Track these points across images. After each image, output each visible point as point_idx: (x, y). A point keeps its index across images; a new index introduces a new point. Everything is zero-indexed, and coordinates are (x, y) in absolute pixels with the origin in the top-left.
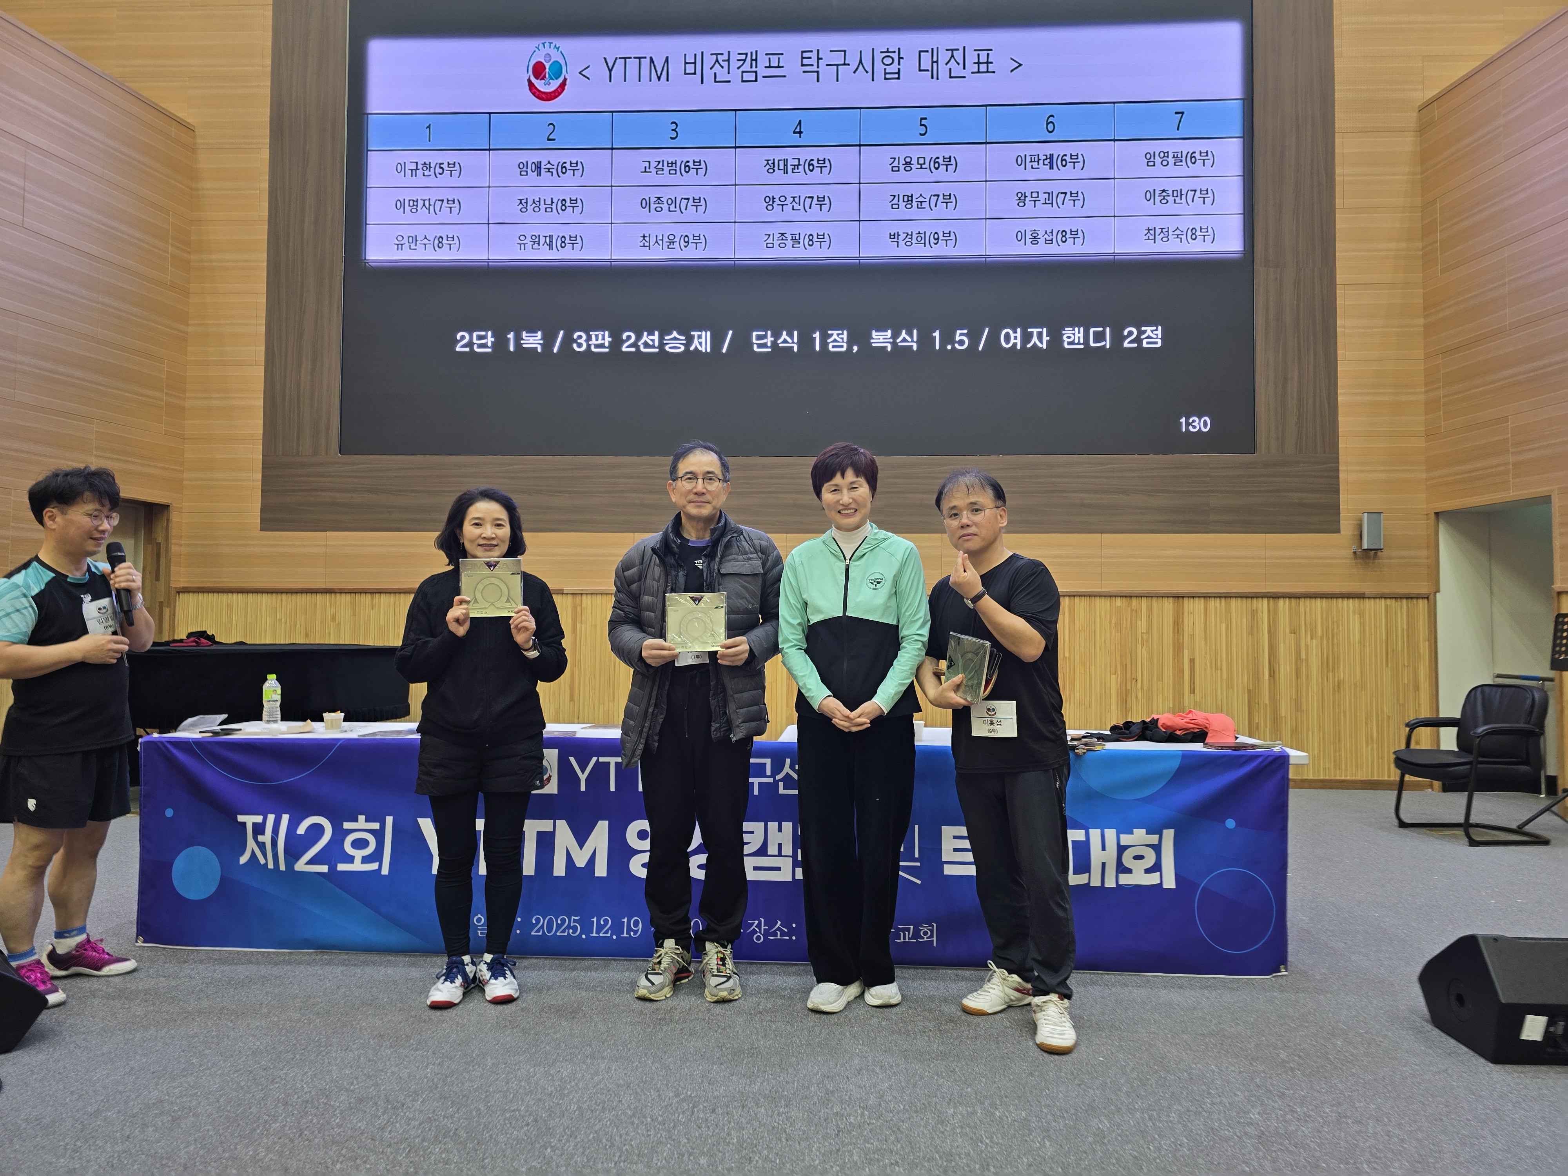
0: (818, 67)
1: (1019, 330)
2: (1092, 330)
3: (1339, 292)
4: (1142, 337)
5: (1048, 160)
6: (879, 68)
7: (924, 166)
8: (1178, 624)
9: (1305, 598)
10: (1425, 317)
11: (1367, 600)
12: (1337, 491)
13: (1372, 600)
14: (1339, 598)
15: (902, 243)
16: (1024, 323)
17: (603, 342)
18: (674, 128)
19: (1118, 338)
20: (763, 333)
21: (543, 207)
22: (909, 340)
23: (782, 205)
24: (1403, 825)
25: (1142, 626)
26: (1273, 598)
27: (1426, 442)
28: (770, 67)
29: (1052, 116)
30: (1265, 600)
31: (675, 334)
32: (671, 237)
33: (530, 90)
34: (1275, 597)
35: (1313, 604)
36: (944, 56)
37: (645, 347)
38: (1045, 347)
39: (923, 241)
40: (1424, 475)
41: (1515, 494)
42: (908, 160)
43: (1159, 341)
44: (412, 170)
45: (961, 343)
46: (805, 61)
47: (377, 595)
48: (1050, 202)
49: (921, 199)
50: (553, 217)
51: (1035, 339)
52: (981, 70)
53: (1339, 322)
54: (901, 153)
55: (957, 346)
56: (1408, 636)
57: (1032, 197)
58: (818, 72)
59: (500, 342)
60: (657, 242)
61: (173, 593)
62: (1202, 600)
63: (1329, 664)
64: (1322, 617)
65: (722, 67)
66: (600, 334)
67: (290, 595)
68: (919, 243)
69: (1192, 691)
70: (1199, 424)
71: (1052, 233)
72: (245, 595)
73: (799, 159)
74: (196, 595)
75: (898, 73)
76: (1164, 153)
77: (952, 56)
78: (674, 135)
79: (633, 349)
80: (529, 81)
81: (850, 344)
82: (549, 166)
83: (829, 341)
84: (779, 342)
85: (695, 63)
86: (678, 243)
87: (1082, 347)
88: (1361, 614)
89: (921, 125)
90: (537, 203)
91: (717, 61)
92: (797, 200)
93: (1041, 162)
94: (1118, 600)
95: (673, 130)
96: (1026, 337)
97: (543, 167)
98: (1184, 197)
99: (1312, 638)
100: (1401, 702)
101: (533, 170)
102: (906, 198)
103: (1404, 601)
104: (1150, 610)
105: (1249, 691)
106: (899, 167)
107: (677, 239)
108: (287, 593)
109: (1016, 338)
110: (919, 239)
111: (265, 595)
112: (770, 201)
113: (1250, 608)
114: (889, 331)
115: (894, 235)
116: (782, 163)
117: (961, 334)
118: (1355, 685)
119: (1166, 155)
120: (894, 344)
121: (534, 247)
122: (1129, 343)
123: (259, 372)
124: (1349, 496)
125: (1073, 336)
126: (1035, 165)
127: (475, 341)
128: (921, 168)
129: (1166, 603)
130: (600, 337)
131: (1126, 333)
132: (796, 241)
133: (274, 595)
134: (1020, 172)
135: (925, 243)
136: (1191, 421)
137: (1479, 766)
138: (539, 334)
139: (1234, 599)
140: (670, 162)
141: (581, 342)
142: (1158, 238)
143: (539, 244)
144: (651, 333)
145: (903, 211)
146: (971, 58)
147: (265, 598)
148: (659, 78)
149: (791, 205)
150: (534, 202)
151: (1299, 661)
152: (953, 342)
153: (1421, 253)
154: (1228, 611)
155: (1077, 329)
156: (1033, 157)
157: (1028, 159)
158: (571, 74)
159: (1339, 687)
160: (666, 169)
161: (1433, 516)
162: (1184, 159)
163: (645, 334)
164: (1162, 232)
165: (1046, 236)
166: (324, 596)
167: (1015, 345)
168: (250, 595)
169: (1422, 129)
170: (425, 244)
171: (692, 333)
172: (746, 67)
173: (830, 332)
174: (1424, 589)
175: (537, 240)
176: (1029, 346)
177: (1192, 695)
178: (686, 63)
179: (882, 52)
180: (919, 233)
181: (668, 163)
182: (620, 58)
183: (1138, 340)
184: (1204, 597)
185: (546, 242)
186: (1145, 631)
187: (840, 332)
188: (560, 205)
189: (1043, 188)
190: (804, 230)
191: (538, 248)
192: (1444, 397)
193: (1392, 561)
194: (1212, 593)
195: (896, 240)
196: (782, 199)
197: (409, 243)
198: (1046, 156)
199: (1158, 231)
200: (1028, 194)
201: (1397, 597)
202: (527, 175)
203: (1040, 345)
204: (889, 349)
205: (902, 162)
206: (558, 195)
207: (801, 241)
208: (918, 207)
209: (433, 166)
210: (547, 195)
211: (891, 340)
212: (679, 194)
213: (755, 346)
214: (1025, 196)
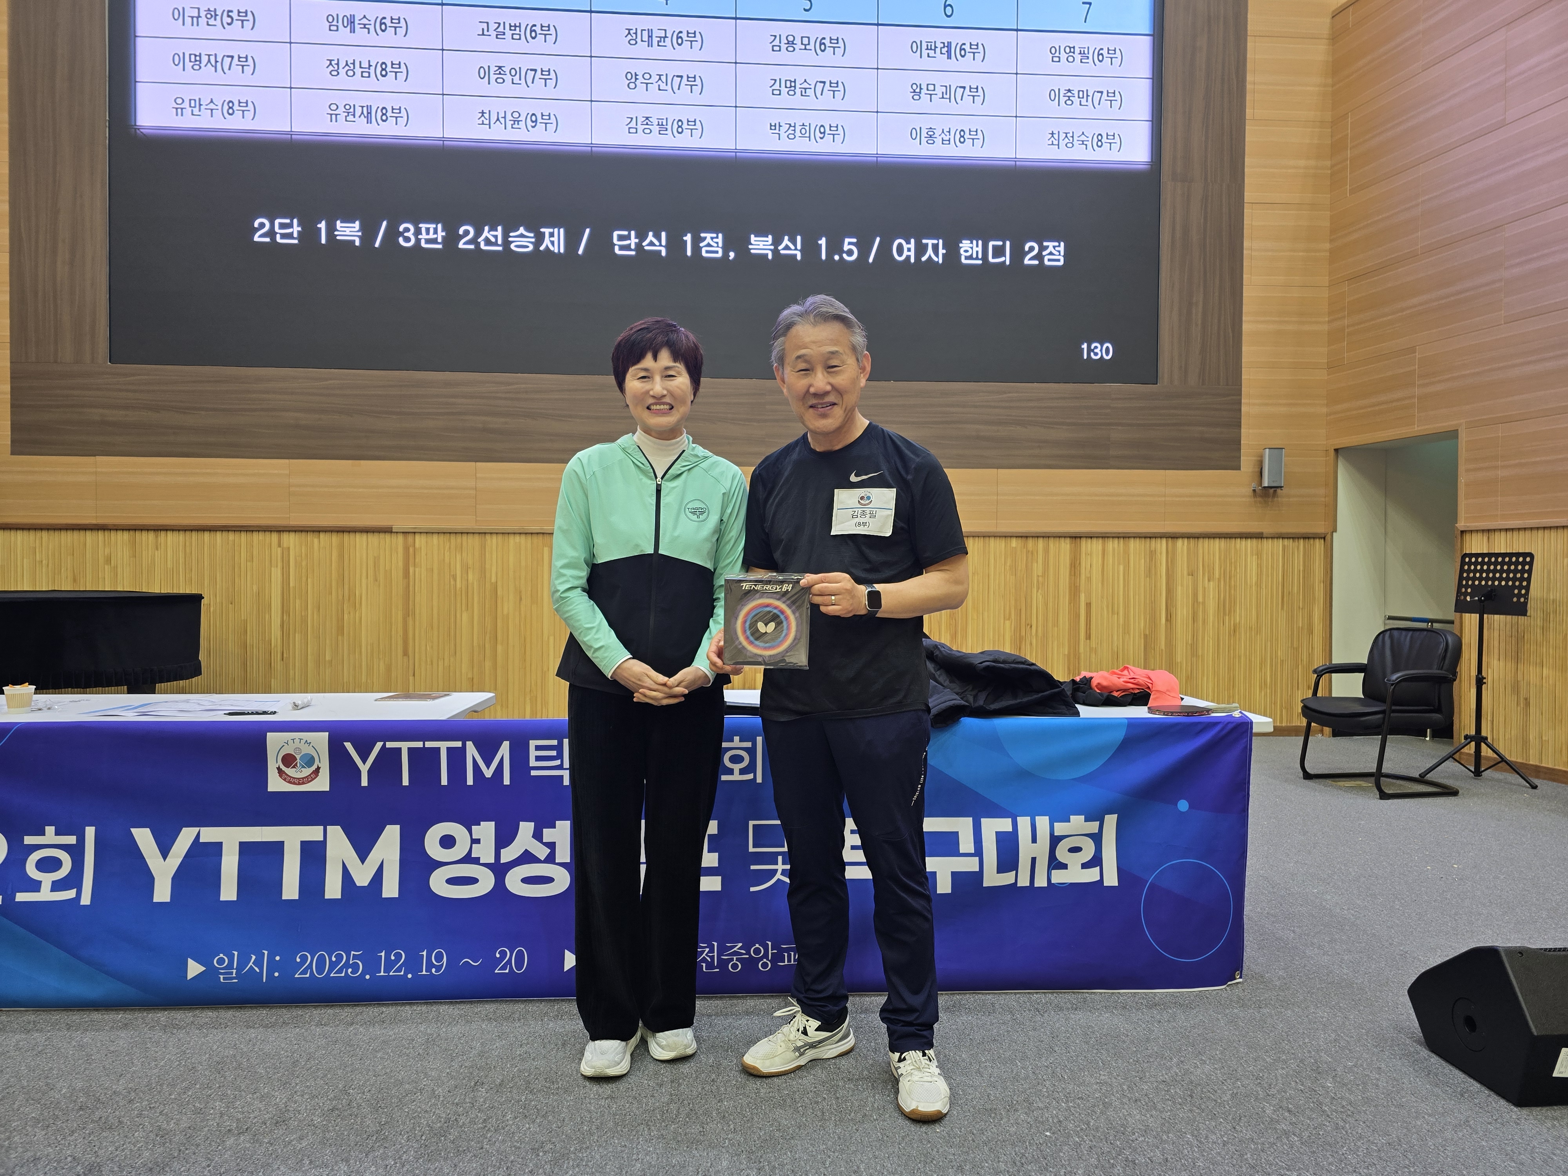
1: (913, 241)
2: (991, 244)
3: (1247, 211)
4: (1044, 253)
5: (946, 49)
7: (808, 47)
8: (1075, 566)
9: (1203, 538)
10: (1331, 241)
11: (1265, 540)
12: (1239, 426)
13: (1270, 540)
14: (1238, 538)
15: (784, 136)
16: (917, 233)
17: (435, 236)
19: (1018, 253)
20: (626, 233)
21: (358, 71)
22: (791, 248)
23: (647, 84)
24: (1307, 776)
25: (1038, 568)
26: (1172, 538)
27: (1328, 375)
30: (1164, 541)
31: (522, 230)
32: (516, 115)
34: (1174, 537)
35: (1212, 545)
37: (486, 245)
38: (941, 261)
39: (807, 135)
40: (1324, 410)
41: (1419, 428)
42: (791, 38)
43: (1062, 259)
44: (192, 17)
45: (850, 252)
47: (163, 533)
48: (948, 96)
49: (805, 85)
50: (371, 83)
51: (930, 251)
53: (1246, 244)
54: (784, 30)
55: (845, 256)
56: (1304, 577)
57: (928, 90)
59: (309, 233)
60: (498, 119)
62: (1100, 540)
63: (1226, 608)
64: (1220, 558)
66: (432, 226)
67: (51, 532)
68: (802, 136)
69: (1088, 637)
70: (1101, 350)
71: (949, 132)
73: (665, 30)
76: (1070, 48)
79: (472, 247)
81: (726, 249)
82: (364, 21)
83: (701, 245)
84: (644, 244)
86: (524, 122)
87: (980, 262)
88: (1259, 555)
90: (351, 66)
92: (663, 78)
93: (938, 50)
94: (1014, 540)
96: (921, 249)
97: (357, 22)
98: (1090, 99)
99: (1209, 581)
100: (1295, 646)
101: (346, 25)
102: (788, 83)
103: (1302, 541)
104: (1046, 551)
105: (1146, 636)
106: (780, 46)
107: (522, 118)
108: (48, 529)
109: (909, 250)
110: (803, 131)
111: (19, 533)
112: (633, 79)
113: (1148, 549)
114: (770, 237)
115: (775, 126)
116: (645, 34)
117: (850, 243)
118: (1251, 628)
119: (1072, 50)
120: (775, 252)
121: (348, 119)
122: (1030, 259)
124: (1251, 431)
125: (970, 250)
126: (932, 53)
127: (277, 229)
128: (805, 49)
129: (1063, 544)
130: (432, 231)
131: (1026, 248)
132: (662, 127)
133: (32, 533)
134: (914, 60)
135: (809, 137)
136: (1092, 348)
137: (1392, 715)
138: (357, 224)
139: (1132, 539)
140: (513, 24)
141: (408, 234)
142: (1062, 144)
143: (354, 115)
144: (493, 228)
145: (785, 99)
147: (20, 536)
149: (657, 85)
150: (347, 64)
151: (1196, 604)
152: (841, 252)
153: (1329, 172)
154: (1126, 553)
155: (975, 242)
156: (929, 44)
157: (924, 46)
159: (1235, 631)
160: (509, 33)
161: (1332, 453)
162: (1090, 56)
163: (487, 228)
164: (1066, 136)
165: (943, 135)
166: (95, 533)
167: (908, 257)
168: (2, 532)
169: (1335, 38)
170: (212, 110)
171: (542, 230)
173: (703, 235)
174: (1320, 529)
175: (352, 110)
177: (1088, 641)
180: (803, 125)
181: (511, 26)
183: (1039, 257)
184: (1102, 537)
185: (362, 113)
186: (1040, 574)
187: (715, 235)
188: (379, 69)
189: (940, 80)
190: (672, 114)
191: (354, 120)
192: (1348, 326)
193: (1291, 499)
194: (1111, 533)
195: (777, 131)
196: (647, 76)
197: (190, 107)
198: (944, 43)
199: (1062, 136)
200: (924, 87)
201: (1295, 537)
202: (337, 30)
203: (935, 259)
204: (770, 257)
205: (784, 41)
206: (377, 57)
207: (669, 127)
208: (802, 95)
209: (219, 13)
210: (363, 56)
211: (772, 247)
212: (525, 63)
213: (617, 248)
214: (921, 89)
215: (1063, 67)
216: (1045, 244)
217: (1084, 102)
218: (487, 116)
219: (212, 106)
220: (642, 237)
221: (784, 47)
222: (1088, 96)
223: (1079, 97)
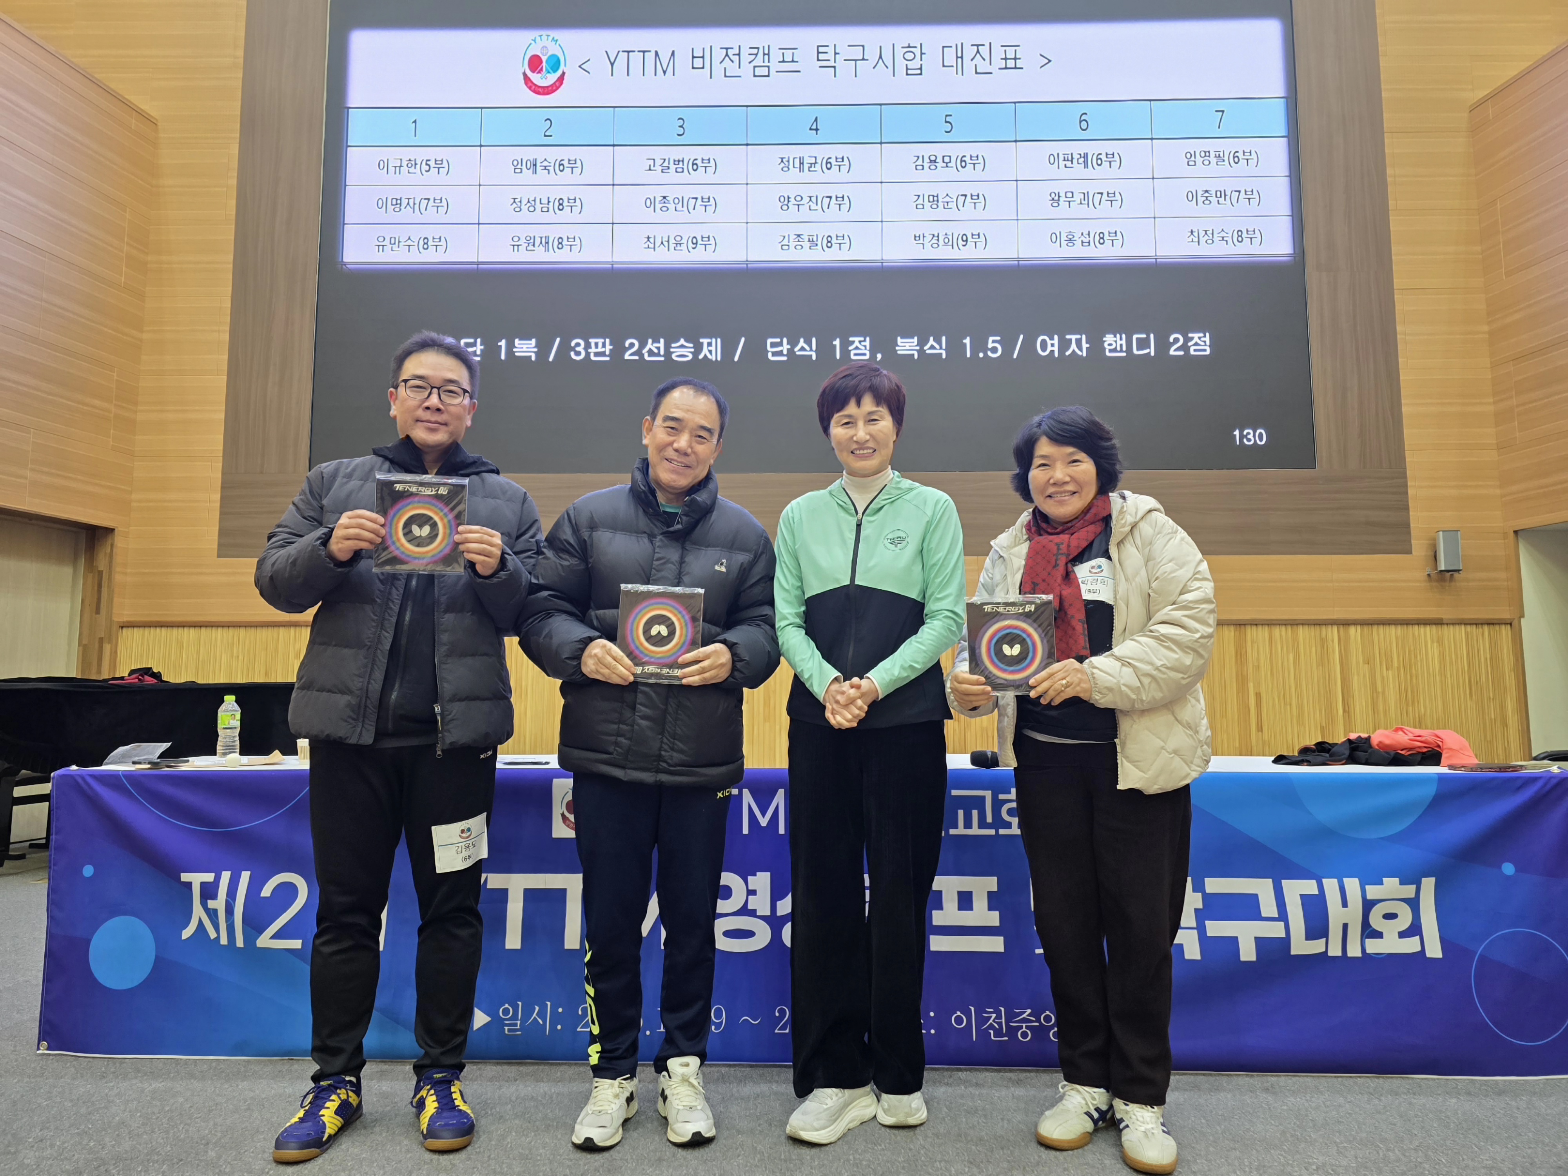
0: (835, 62)
1: (1056, 337)
2: (1135, 337)
3: (1397, 297)
4: (1190, 344)
5: (1083, 159)
6: (901, 64)
7: (949, 165)
8: (1241, 653)
9: (1378, 624)
10: (1489, 323)
11: (1445, 626)
12: (1407, 508)
13: (1452, 626)
14: (1415, 624)
15: (928, 245)
16: (1061, 330)
18: (681, 124)
19: (1163, 345)
20: (778, 340)
21: (538, 206)
22: (936, 348)
23: (798, 205)
26: (1343, 624)
27: (1499, 455)
28: (783, 61)
29: (1086, 114)
30: (1335, 628)
31: (682, 342)
32: (678, 238)
33: (526, 84)
34: (1346, 623)
35: (1388, 631)
36: (970, 52)
37: (649, 356)
38: (1085, 355)
39: (950, 243)
40: (1498, 492)
42: (933, 158)
43: (1208, 349)
44: (395, 167)
45: (994, 350)
46: (821, 56)
48: (1086, 202)
49: (947, 199)
50: (549, 217)
51: (1074, 346)
52: (1008, 66)
53: (1399, 328)
54: (927, 150)
55: (989, 353)
56: (1492, 666)
57: (1066, 197)
58: (834, 67)
59: (491, 351)
60: (662, 243)
61: (115, 628)
62: (1267, 628)
63: (1408, 697)
64: (1397, 646)
65: (732, 61)
66: (600, 341)
67: (249, 629)
68: (946, 244)
69: (1260, 729)
70: (1254, 436)
71: (1089, 235)
72: (198, 629)
73: (816, 157)
74: (141, 629)
75: (921, 69)
76: (1205, 152)
77: (978, 52)
78: (681, 131)
79: (636, 358)
80: (525, 74)
81: (873, 352)
82: (545, 163)
83: (850, 348)
84: (796, 349)
85: (703, 57)
86: (685, 244)
87: (1124, 354)
88: (1440, 641)
89: (946, 122)
90: (532, 203)
91: (727, 55)
92: (814, 199)
93: (1075, 161)
95: (680, 127)
96: (1064, 344)
97: (538, 165)
98: (1228, 198)
99: (1387, 669)
101: (528, 167)
102: (931, 198)
103: (1486, 627)
105: (1322, 728)
106: (923, 166)
107: (684, 241)
108: (246, 627)
109: (1053, 345)
110: (946, 240)
111: (220, 630)
112: (785, 201)
113: (1318, 637)
114: (916, 338)
115: (919, 237)
116: (797, 161)
117: (994, 342)
119: (1207, 154)
120: (921, 352)
121: (529, 248)
122: (1175, 350)
123: (222, 381)
124: (1420, 514)
125: (1114, 343)
126: (1069, 164)
128: (947, 166)
129: (1227, 631)
130: (600, 345)
131: (1171, 340)
132: (813, 243)
133: (231, 630)
134: (1052, 171)
135: (952, 245)
136: (1245, 433)
138: (533, 341)
139: (1301, 626)
140: (677, 159)
141: (579, 349)
142: (1203, 240)
143: (534, 246)
144: (656, 340)
145: (929, 212)
146: (998, 53)
147: (220, 633)
148: (665, 72)
149: (808, 205)
150: (529, 202)
151: (1375, 693)
152: (985, 349)
153: (1481, 256)
154: (1296, 640)
155: (1118, 336)
156: (1066, 156)
157: (1061, 157)
158: (569, 68)
160: (673, 167)
161: (1512, 534)
162: (1226, 158)
163: (650, 341)
164: (1206, 234)
165: (1082, 238)
166: (287, 629)
167: (1052, 351)
168: (203, 629)
169: (1474, 131)
170: (409, 246)
171: (701, 340)
172: (759, 61)
173: (851, 339)
174: (1506, 615)
175: (532, 241)
176: (1068, 353)
178: (693, 57)
179: (903, 47)
180: (946, 235)
181: (675, 161)
182: (623, 51)
183: (1185, 347)
184: (1268, 625)
185: (541, 243)
187: (862, 339)
188: (557, 204)
189: (1078, 188)
190: (821, 231)
191: (533, 249)
192: (1518, 406)
193: (1470, 584)
194: (1277, 620)
195: (921, 241)
196: (799, 198)
197: (391, 244)
198: (1080, 154)
199: (1202, 233)
200: (1062, 195)
201: (1478, 623)
202: (521, 172)
203: (1079, 353)
204: (916, 357)
205: (927, 160)
206: (555, 194)
207: (819, 243)
208: (944, 208)
209: (418, 162)
210: (542, 194)
211: (918, 348)
212: (688, 192)
213: (770, 355)
214: (1059, 197)
215: (1200, 169)
216: (1190, 335)
217: (1222, 200)
218: (652, 240)
219: (409, 243)
220: (793, 343)
221: (926, 165)
222: (1225, 195)
223: (1216, 197)
